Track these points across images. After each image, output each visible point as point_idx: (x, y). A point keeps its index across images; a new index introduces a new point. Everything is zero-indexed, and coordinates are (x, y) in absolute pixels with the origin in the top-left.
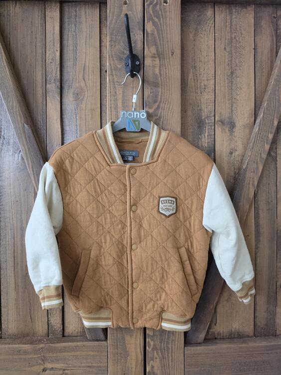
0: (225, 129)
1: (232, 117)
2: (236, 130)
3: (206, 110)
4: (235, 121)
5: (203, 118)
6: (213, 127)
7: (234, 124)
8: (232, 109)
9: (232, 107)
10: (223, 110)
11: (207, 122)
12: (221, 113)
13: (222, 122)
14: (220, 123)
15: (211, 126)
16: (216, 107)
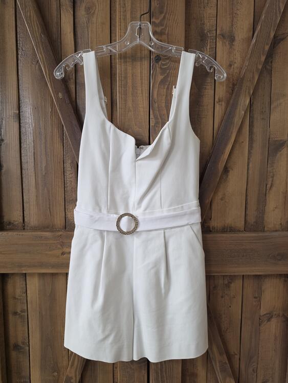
0: (225, 43)
1: (232, 31)
2: (236, 43)
3: (208, 24)
4: (235, 35)
5: (206, 32)
6: (215, 41)
7: (234, 37)
8: (232, 24)
9: (232, 21)
10: (224, 24)
11: (209, 35)
12: (222, 28)
13: (223, 36)
14: (221, 37)
15: (212, 39)
16: (218, 21)
